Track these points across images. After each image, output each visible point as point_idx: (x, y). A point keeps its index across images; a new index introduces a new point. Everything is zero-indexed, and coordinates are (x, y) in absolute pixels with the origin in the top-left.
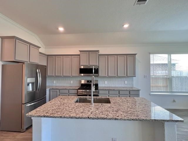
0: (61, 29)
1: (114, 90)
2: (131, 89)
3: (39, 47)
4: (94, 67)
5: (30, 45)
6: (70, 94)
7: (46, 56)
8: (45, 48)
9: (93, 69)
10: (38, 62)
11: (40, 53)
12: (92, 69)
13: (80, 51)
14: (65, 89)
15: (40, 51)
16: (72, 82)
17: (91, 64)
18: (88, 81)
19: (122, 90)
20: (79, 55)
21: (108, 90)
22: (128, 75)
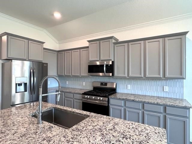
0: (57, 15)
1: (133, 101)
2: (168, 103)
3: (43, 43)
4: (105, 63)
5: (29, 41)
6: (75, 99)
7: (56, 53)
8: (59, 44)
9: (105, 66)
10: (42, 60)
11: (44, 49)
12: (103, 65)
13: (89, 41)
14: (70, 93)
15: (44, 47)
16: (84, 83)
17: (102, 58)
18: (102, 84)
19: (148, 103)
20: (88, 47)
21: (123, 99)
22: (167, 75)
